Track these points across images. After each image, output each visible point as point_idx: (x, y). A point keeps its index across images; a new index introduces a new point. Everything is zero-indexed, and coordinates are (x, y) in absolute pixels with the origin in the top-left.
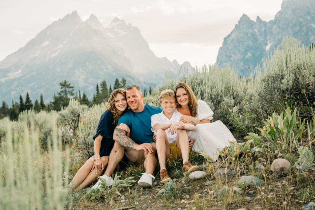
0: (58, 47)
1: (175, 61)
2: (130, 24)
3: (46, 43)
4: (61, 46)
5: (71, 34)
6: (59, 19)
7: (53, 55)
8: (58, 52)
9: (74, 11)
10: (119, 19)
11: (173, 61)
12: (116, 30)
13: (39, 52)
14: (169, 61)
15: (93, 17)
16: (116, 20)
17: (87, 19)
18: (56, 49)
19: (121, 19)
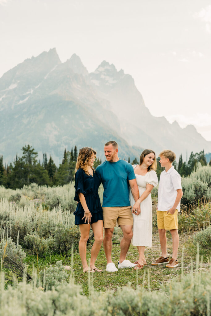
0: (28, 93)
1: (175, 123)
2: (122, 71)
3: (13, 86)
4: (32, 91)
5: (45, 78)
6: (33, 57)
7: (21, 102)
8: (27, 99)
9: (52, 48)
10: (107, 64)
11: (173, 123)
12: (103, 77)
13: (4, 96)
14: (168, 122)
15: (75, 58)
16: (104, 64)
17: (68, 60)
18: (25, 94)
19: (110, 64)
